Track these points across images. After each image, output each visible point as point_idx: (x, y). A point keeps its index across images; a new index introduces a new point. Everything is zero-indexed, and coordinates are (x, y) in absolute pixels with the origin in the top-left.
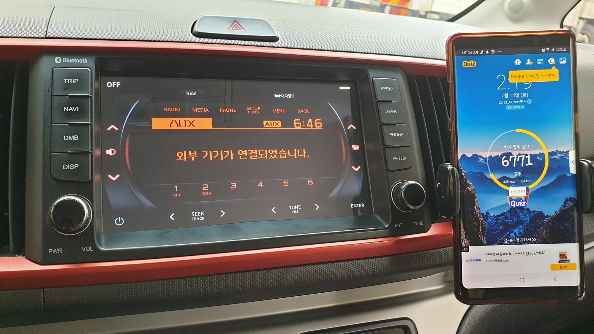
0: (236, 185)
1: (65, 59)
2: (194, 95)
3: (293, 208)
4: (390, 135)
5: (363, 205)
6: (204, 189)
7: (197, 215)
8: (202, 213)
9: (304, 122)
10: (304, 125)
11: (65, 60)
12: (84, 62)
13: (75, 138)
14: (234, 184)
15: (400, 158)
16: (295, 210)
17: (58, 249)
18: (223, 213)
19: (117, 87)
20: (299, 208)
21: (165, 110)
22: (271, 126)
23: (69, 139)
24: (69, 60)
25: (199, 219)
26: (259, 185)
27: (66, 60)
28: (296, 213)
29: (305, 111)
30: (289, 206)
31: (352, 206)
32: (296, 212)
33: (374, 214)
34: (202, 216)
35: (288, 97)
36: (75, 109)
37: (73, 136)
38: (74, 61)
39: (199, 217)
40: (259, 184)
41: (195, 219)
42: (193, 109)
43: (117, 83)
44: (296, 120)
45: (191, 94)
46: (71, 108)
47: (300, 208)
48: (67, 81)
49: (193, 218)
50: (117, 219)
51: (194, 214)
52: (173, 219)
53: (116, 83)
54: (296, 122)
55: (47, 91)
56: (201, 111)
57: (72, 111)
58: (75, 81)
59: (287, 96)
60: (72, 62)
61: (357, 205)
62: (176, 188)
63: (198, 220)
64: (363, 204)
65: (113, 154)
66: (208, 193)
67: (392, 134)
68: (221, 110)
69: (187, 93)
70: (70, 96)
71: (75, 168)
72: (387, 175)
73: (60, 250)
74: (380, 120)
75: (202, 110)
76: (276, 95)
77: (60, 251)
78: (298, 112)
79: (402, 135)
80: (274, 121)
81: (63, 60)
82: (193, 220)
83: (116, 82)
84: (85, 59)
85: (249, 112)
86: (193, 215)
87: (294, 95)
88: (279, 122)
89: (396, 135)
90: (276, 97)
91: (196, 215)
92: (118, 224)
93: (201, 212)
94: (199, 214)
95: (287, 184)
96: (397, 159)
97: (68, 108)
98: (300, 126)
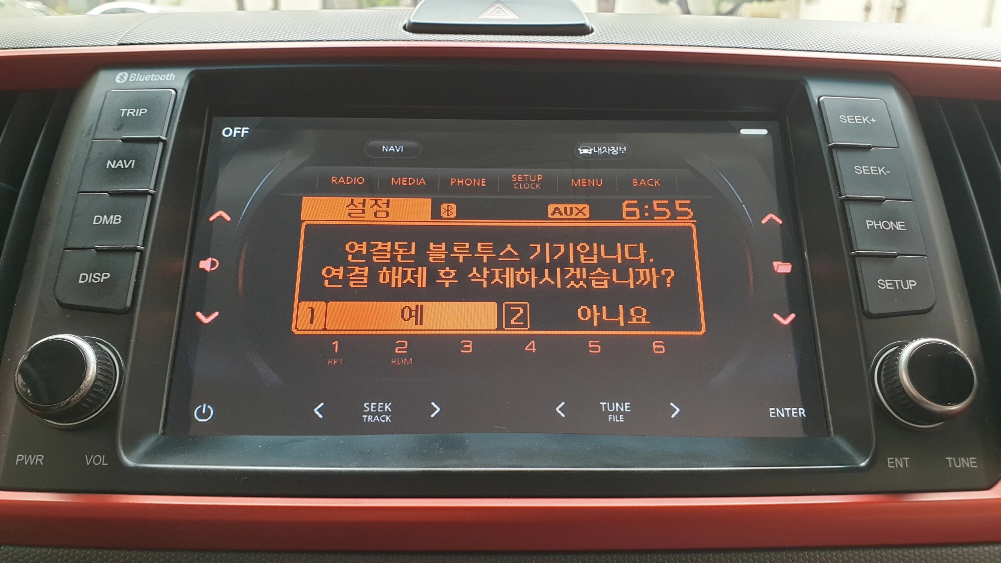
0: (472, 346)
1: (135, 75)
2: (398, 151)
3: (611, 408)
4: (868, 225)
5: (802, 411)
6: (399, 350)
7: (376, 409)
8: (387, 407)
9: (646, 207)
10: (647, 214)
11: (134, 77)
12: (169, 78)
13: (115, 219)
14: (469, 344)
15: (899, 283)
16: (614, 413)
17: (35, 456)
18: (436, 409)
19: (242, 136)
20: (626, 410)
21: (333, 181)
22: (564, 216)
23: (103, 223)
24: (141, 76)
25: (378, 419)
26: (526, 349)
27: (136, 77)
28: (617, 421)
29: (650, 182)
30: (601, 403)
31: (771, 413)
32: (619, 419)
33: (832, 434)
34: (388, 413)
35: (611, 152)
36: (127, 164)
37: (112, 217)
38: (150, 79)
39: (379, 415)
40: (528, 346)
41: (370, 418)
42: (393, 179)
43: (244, 129)
44: (627, 202)
45: (392, 149)
46: (120, 161)
47: (628, 409)
48: (126, 112)
49: (365, 416)
50: (200, 406)
51: (369, 406)
52: (321, 416)
53: (240, 128)
54: (628, 206)
55: (86, 131)
56: (410, 184)
57: (122, 167)
58: (141, 112)
59: (607, 150)
60: (147, 80)
61: (785, 412)
62: (335, 345)
63: (376, 421)
64: (802, 409)
65: (213, 269)
66: (405, 359)
67: (874, 223)
68: (452, 182)
69: (384, 147)
70: (124, 140)
71: (102, 281)
72: (862, 328)
73: (39, 459)
74: (840, 190)
75: (412, 181)
76: (582, 148)
77: (39, 462)
78: (635, 185)
79: (902, 227)
80: (571, 206)
81: (131, 77)
82: (365, 421)
83: (242, 128)
84: (172, 73)
85: (516, 186)
86: (367, 409)
87: (625, 148)
88: (584, 208)
89: (886, 225)
90: (581, 153)
91: (374, 409)
92: (200, 418)
93: (386, 404)
94: (379, 407)
95: (597, 349)
96: (889, 286)
97: (115, 162)
98: (638, 216)
